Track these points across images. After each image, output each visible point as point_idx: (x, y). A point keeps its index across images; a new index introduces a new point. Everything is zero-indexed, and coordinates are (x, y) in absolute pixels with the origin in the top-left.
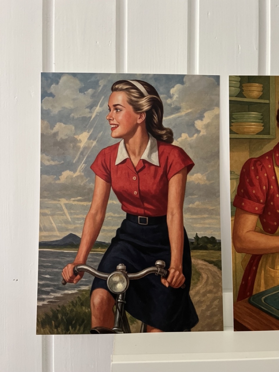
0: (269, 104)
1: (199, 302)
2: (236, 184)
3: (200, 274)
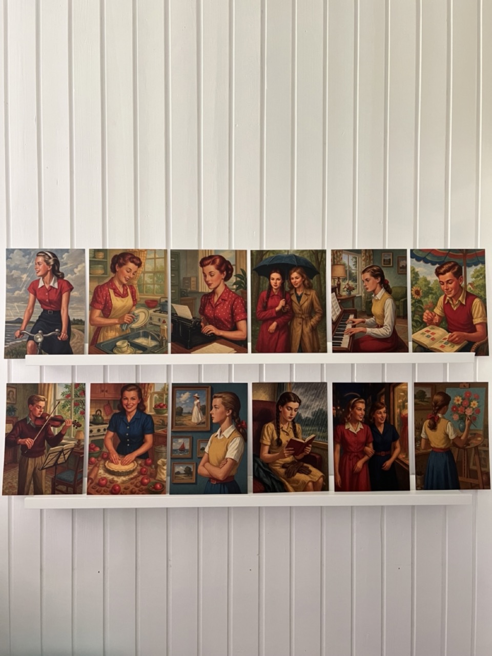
0: (107, 261)
1: (74, 347)
2: (91, 296)
3: (74, 335)
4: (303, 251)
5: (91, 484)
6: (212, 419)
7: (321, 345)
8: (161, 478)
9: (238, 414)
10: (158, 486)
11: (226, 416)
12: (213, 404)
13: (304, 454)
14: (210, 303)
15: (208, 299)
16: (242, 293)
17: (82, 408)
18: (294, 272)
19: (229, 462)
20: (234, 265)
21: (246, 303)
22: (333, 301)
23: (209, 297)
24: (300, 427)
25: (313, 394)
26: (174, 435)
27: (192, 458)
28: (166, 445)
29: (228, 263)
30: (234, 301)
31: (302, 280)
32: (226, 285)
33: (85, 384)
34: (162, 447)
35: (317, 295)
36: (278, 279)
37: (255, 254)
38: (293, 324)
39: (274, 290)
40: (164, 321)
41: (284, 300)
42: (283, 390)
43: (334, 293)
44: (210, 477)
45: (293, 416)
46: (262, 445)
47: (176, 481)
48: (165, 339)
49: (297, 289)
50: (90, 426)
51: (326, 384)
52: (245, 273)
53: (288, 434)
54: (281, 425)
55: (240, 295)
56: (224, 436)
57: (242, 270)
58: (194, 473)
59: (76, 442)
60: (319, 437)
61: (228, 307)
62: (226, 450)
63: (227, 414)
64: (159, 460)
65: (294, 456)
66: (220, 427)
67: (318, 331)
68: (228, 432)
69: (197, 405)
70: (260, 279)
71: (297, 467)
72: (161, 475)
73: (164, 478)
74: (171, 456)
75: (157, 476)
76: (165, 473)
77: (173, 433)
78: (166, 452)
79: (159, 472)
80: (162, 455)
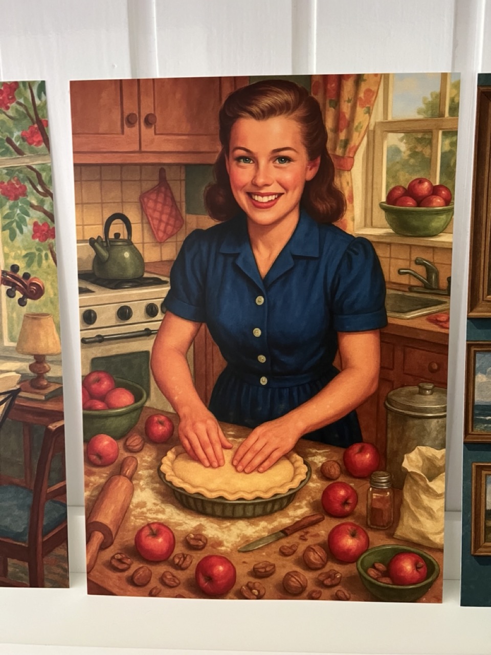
5: (103, 547)
8: (424, 536)
10: (407, 566)
17: (39, 208)
26: (482, 335)
28: (441, 383)
33: (42, 86)
34: (422, 392)
50: (82, 291)
59: (25, 366)
64: (410, 450)
72: (421, 519)
73: (433, 531)
74: (466, 433)
75: (401, 522)
76: (438, 510)
77: (479, 328)
78: (445, 416)
79: (409, 505)
80: (424, 429)
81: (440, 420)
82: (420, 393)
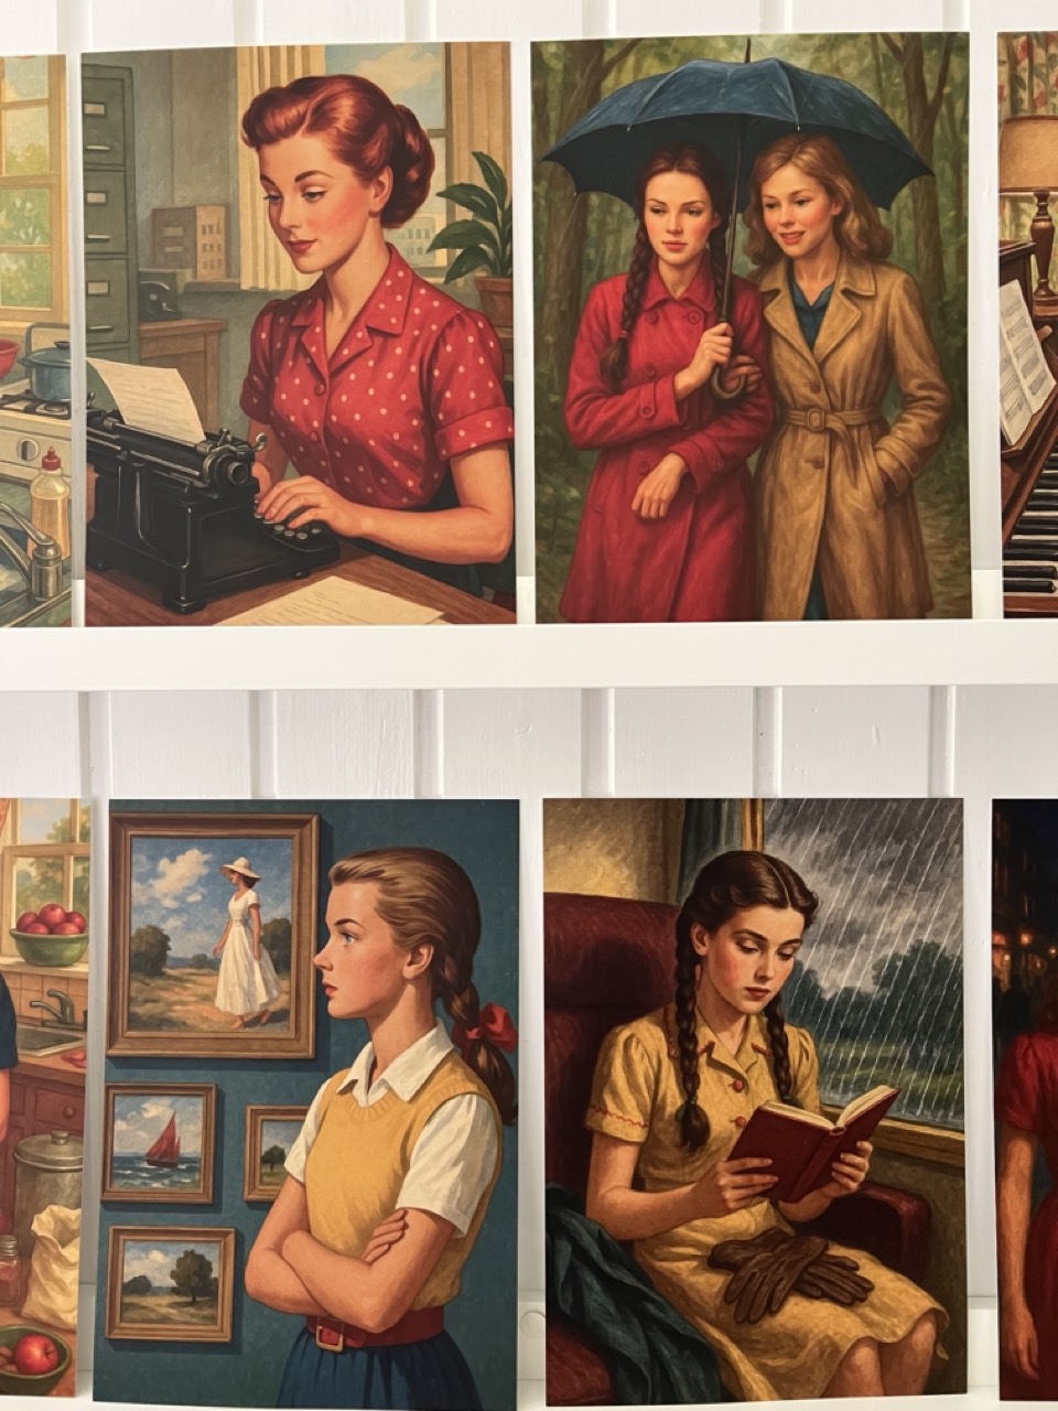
4: (833, 42)
6: (322, 993)
7: (937, 588)
8: (55, 1316)
9: (465, 969)
10: (36, 1351)
11: (404, 981)
12: (331, 918)
13: (832, 1191)
14: (301, 348)
15: (290, 328)
16: (485, 291)
18: (786, 160)
19: (418, 1232)
20: (437, 133)
21: (507, 349)
22: (1011, 334)
23: (299, 321)
24: (810, 1047)
25: (883, 866)
26: (122, 1075)
27: (214, 1206)
28: (77, 1132)
29: (408, 119)
30: (441, 339)
31: (827, 208)
32: (390, 248)
34: (55, 1141)
35: (912, 300)
36: (688, 209)
37: (557, 65)
38: (775, 470)
39: (667, 274)
40: (51, 455)
41: (723, 326)
42: (716, 842)
43: (1015, 285)
44: (313, 1311)
45: (773, 986)
46: (596, 1139)
47: (128, 1330)
48: (57, 559)
49: (800, 265)
51: (956, 805)
52: (498, 180)
53: (740, 1084)
54: (705, 1035)
55: (473, 303)
56: (390, 1089)
57: (485, 162)
58: (226, 1292)
60: (914, 1101)
61: (402, 373)
62: (397, 1165)
63: (409, 972)
64: (40, 1211)
65: (774, 1204)
66: (367, 1037)
67: (920, 504)
68: (412, 1067)
69: (245, 922)
70: (584, 208)
71: (792, 1265)
72: (53, 1294)
73: (64, 1308)
74: (104, 1189)
75: (28, 1298)
76: (71, 1284)
77: (117, 1068)
78: (80, 1170)
79: (37, 1278)
80: (57, 1185)
81: (76, 1175)
82: (54, 1143)
